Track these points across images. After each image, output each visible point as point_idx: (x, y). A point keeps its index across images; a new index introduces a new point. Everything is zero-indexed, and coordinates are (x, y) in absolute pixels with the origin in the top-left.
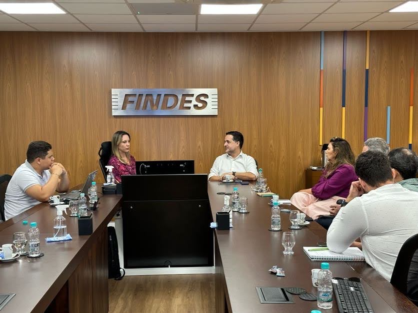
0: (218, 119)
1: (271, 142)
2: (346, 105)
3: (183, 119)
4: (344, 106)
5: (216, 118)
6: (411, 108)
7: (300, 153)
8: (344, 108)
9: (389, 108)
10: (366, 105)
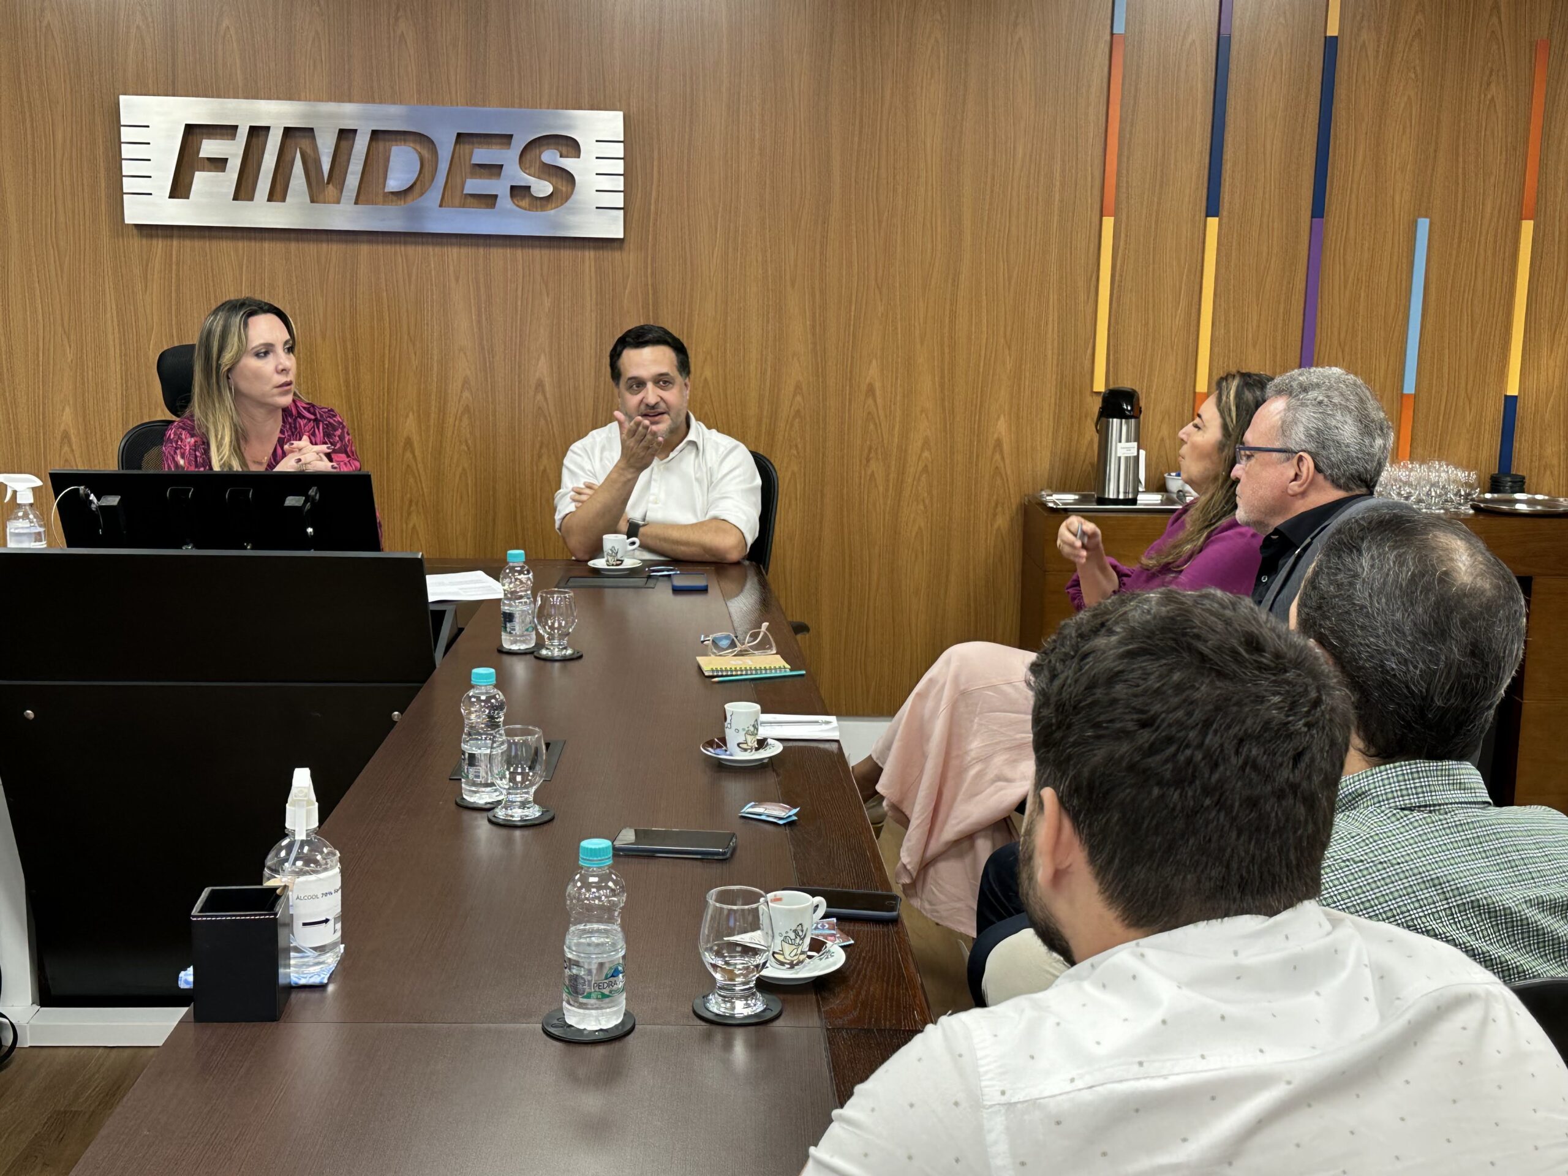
0: (629, 258)
1: (872, 372)
2: (1224, 211)
3: (464, 250)
4: (1213, 208)
5: (617, 255)
6: (1527, 227)
7: (1001, 427)
8: (1213, 222)
9: (1423, 224)
10: (1318, 209)
